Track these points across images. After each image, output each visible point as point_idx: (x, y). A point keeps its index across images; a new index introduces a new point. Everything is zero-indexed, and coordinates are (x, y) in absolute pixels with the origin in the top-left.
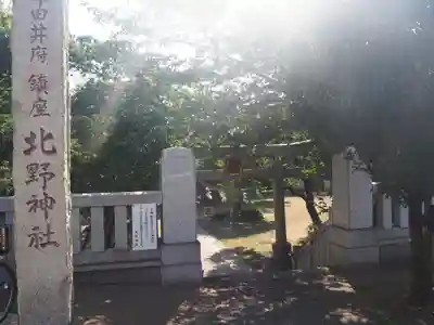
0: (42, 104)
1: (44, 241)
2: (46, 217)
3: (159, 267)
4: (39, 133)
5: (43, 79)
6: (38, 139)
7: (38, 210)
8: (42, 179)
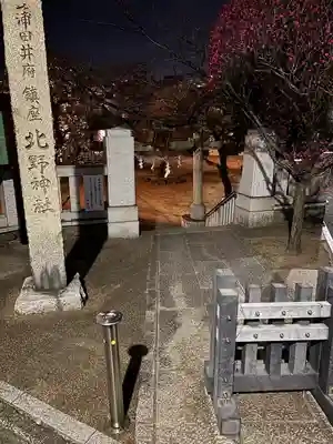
0: (35, 110)
1: (44, 209)
2: (45, 193)
3: (105, 224)
4: (35, 134)
5: (34, 90)
6: (35, 138)
7: (39, 188)
8: (39, 167)
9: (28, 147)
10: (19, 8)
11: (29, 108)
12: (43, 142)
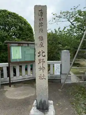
0: (42, 44)
1: (42, 78)
2: (43, 72)
3: (61, 79)
4: (41, 51)
5: (42, 37)
6: (41, 53)
7: (41, 70)
8: (42, 63)
9: (39, 56)
10: (39, 11)
11: (40, 43)
12: (44, 54)
